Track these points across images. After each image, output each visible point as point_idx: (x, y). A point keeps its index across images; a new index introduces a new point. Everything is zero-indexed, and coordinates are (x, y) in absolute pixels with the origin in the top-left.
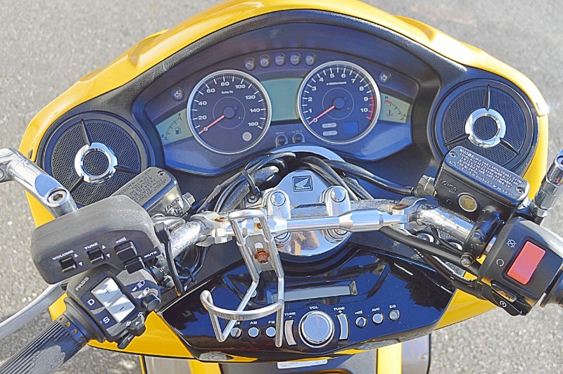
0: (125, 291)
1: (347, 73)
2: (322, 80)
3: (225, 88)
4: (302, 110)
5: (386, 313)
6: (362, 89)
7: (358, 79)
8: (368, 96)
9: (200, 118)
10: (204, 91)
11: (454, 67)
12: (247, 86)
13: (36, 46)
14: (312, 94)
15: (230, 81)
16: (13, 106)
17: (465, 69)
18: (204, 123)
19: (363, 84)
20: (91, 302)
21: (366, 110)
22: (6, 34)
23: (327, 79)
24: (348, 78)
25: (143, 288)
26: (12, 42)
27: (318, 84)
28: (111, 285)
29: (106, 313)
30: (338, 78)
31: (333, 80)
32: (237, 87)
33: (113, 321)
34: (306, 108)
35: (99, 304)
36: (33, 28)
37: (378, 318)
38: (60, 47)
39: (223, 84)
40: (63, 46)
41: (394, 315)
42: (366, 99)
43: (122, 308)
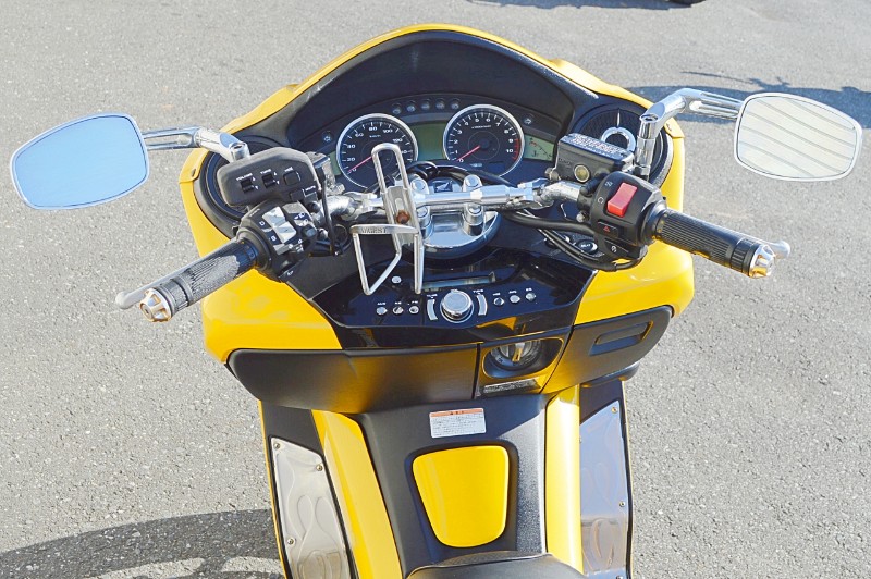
0: (289, 218)
1: (492, 118)
2: (467, 124)
3: (373, 132)
4: (448, 151)
5: (522, 294)
6: (506, 131)
7: (503, 123)
8: (513, 138)
9: (349, 159)
10: (353, 135)
11: (583, 92)
12: (394, 130)
13: (120, 236)
14: (457, 136)
15: (378, 126)
16: (89, 303)
17: (596, 97)
18: (352, 164)
19: (507, 128)
20: (261, 223)
21: (511, 151)
22: (79, 221)
23: (472, 123)
24: (493, 122)
25: (303, 219)
26: (87, 231)
27: (463, 127)
28: (278, 211)
29: (273, 233)
30: (483, 122)
31: (477, 124)
32: (385, 131)
33: (278, 241)
34: (453, 150)
35: (267, 226)
36: (115, 216)
37: (515, 299)
38: (151, 238)
39: (371, 129)
40: (155, 237)
41: (530, 297)
42: (511, 141)
43: (286, 230)
